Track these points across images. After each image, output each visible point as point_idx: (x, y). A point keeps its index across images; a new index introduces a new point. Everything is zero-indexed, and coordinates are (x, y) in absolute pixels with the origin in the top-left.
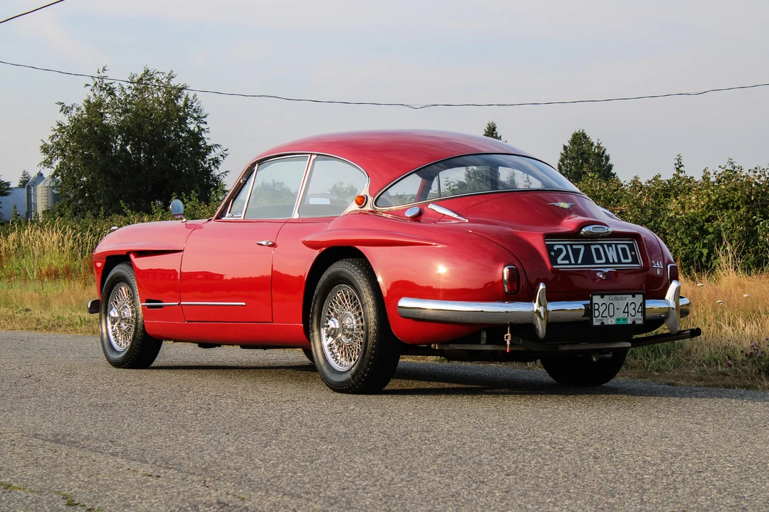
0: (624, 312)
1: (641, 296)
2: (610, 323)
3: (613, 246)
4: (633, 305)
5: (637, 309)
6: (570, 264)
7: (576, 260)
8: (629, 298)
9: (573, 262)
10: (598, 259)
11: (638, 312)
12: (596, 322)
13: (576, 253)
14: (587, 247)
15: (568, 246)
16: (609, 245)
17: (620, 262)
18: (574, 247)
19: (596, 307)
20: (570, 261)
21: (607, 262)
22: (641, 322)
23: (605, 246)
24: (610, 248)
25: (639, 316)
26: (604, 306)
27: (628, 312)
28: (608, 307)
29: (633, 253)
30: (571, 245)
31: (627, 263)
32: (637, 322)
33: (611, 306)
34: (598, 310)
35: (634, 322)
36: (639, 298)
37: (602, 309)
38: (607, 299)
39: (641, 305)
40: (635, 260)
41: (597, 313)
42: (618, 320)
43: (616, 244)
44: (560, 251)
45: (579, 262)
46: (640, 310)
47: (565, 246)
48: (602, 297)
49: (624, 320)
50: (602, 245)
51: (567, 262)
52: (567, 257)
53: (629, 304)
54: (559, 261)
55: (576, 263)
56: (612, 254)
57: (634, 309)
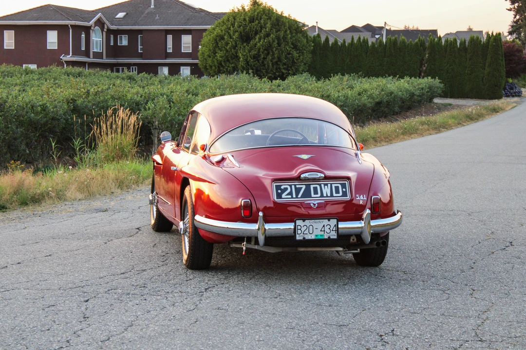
0: (321, 231)
1: (336, 220)
2: (310, 238)
3: (329, 185)
4: (329, 227)
5: (331, 229)
6: (292, 198)
7: (297, 194)
8: (326, 222)
9: (294, 196)
10: (314, 194)
11: (332, 230)
12: (298, 237)
13: (298, 190)
14: (308, 187)
15: (293, 187)
16: (327, 185)
17: (332, 195)
18: (297, 186)
19: (299, 227)
20: (292, 195)
21: (322, 196)
22: (335, 236)
23: (323, 185)
24: (326, 187)
25: (333, 233)
26: (305, 227)
27: (324, 231)
28: (308, 228)
29: (344, 190)
30: (295, 185)
31: (338, 197)
32: (332, 237)
33: (311, 227)
34: (300, 229)
35: (329, 238)
36: (333, 222)
37: (303, 229)
38: (307, 222)
39: (335, 226)
40: (345, 194)
41: (299, 232)
42: (317, 235)
43: (331, 184)
44: (286, 189)
45: (299, 196)
46: (334, 229)
47: (291, 186)
48: (304, 221)
49: (321, 236)
50: (320, 185)
51: (290, 196)
52: (290, 193)
53: (325, 226)
54: (284, 196)
55: (297, 197)
56: (326, 191)
57: (329, 229)
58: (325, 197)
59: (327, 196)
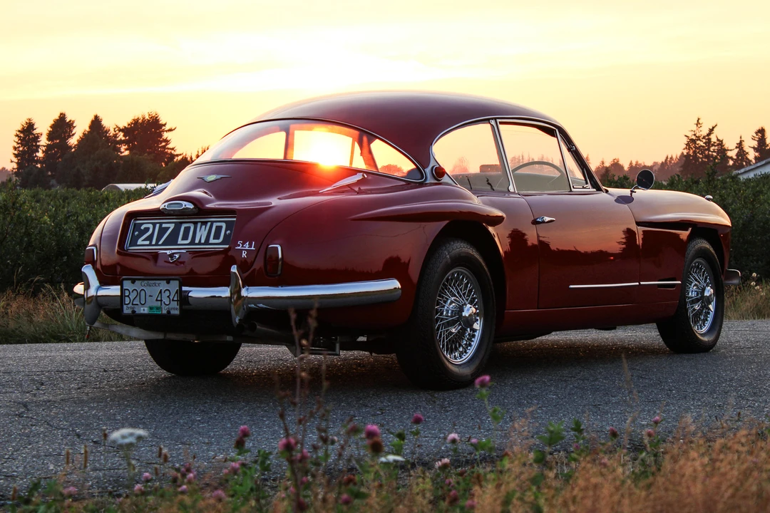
0: (157, 300)
1: (177, 282)
2: (142, 312)
3: (209, 224)
4: (167, 293)
5: (171, 299)
8: (163, 285)
9: (154, 243)
10: (183, 239)
11: (173, 300)
12: (126, 310)
14: (178, 226)
15: (158, 225)
16: (205, 223)
17: (207, 242)
18: (164, 225)
19: (127, 293)
21: (192, 242)
22: (177, 312)
23: (199, 224)
24: (203, 227)
25: (175, 305)
26: (135, 292)
27: (161, 300)
28: (139, 294)
29: (228, 232)
31: (215, 244)
32: (173, 312)
33: (143, 293)
34: (128, 296)
35: (169, 312)
36: (174, 286)
37: (133, 296)
38: (138, 284)
39: (177, 292)
40: (226, 240)
41: (127, 300)
42: (151, 308)
44: (147, 229)
45: (160, 243)
46: (175, 299)
47: (154, 225)
48: (133, 282)
49: (158, 308)
50: (195, 223)
51: (148, 242)
52: (150, 238)
53: (163, 291)
54: (140, 242)
55: (157, 244)
56: (202, 234)
57: (168, 297)
58: (197, 244)
59: (200, 243)
